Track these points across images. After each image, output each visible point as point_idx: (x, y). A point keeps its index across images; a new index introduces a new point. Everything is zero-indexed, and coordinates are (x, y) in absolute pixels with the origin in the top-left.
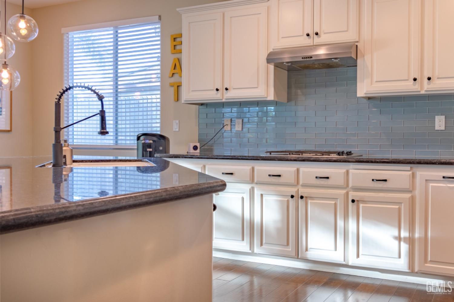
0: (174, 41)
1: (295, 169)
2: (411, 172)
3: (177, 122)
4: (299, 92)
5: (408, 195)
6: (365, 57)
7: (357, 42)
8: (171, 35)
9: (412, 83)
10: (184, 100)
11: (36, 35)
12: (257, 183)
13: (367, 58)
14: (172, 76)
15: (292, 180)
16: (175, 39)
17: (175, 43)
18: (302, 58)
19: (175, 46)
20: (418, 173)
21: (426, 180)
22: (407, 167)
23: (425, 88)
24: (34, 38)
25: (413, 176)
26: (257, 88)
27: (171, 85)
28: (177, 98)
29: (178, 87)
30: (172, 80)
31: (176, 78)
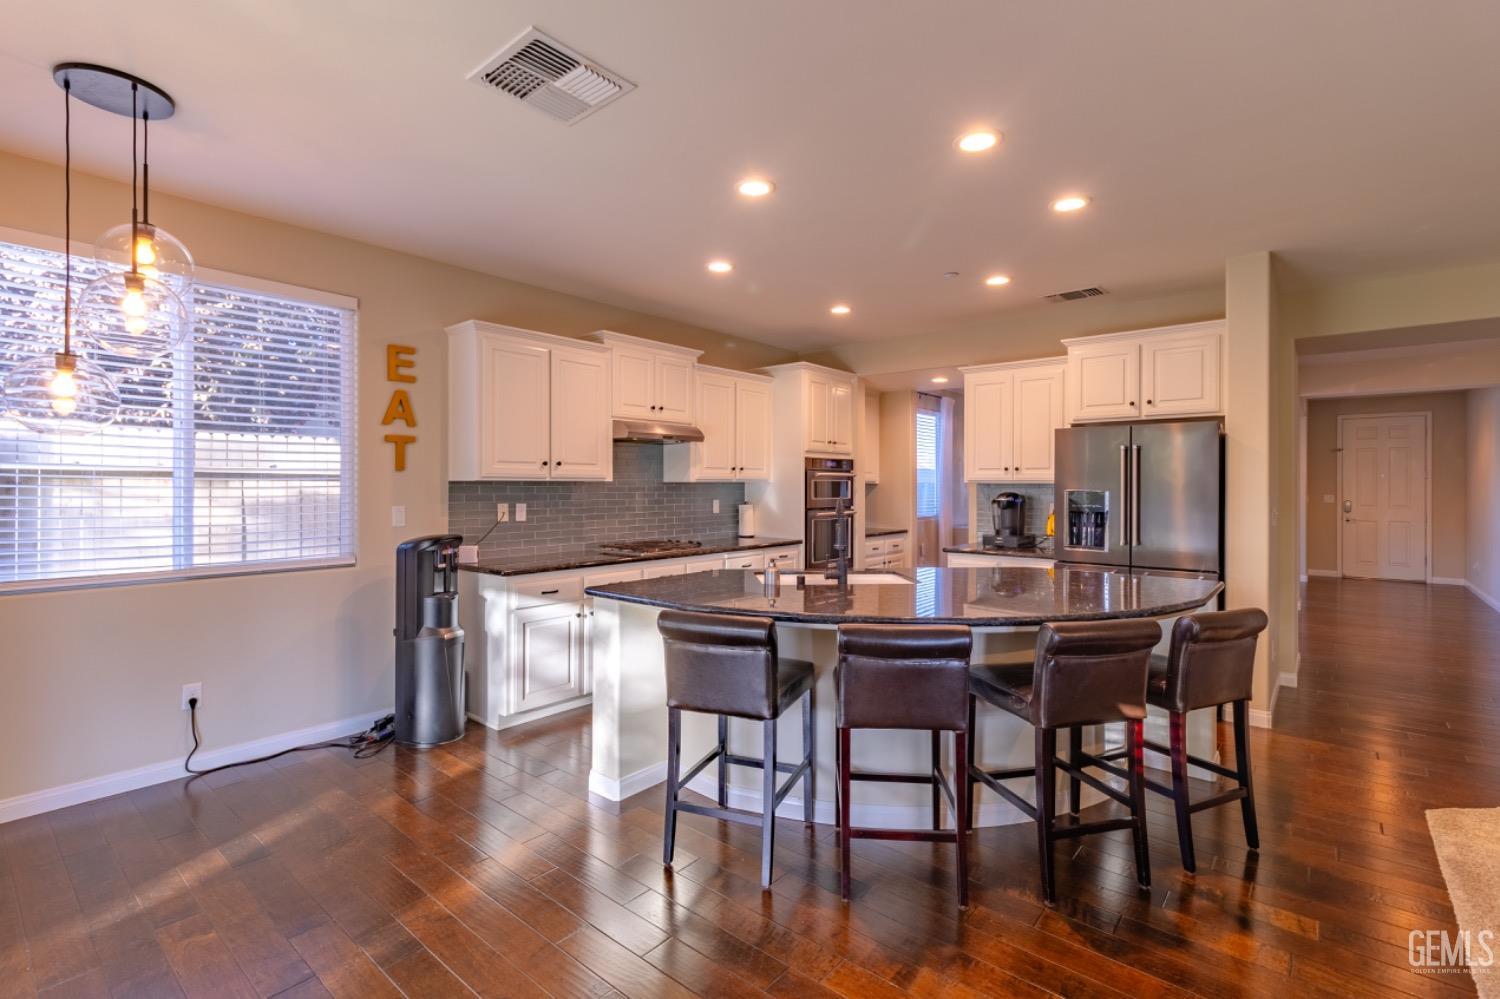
0: (394, 358)
4: (626, 468)
8: (388, 347)
9: (730, 471)
14: (389, 422)
16: (395, 353)
17: (396, 363)
19: (395, 367)
26: (595, 464)
27: (388, 439)
28: (400, 465)
29: (401, 444)
30: (391, 430)
31: (399, 428)
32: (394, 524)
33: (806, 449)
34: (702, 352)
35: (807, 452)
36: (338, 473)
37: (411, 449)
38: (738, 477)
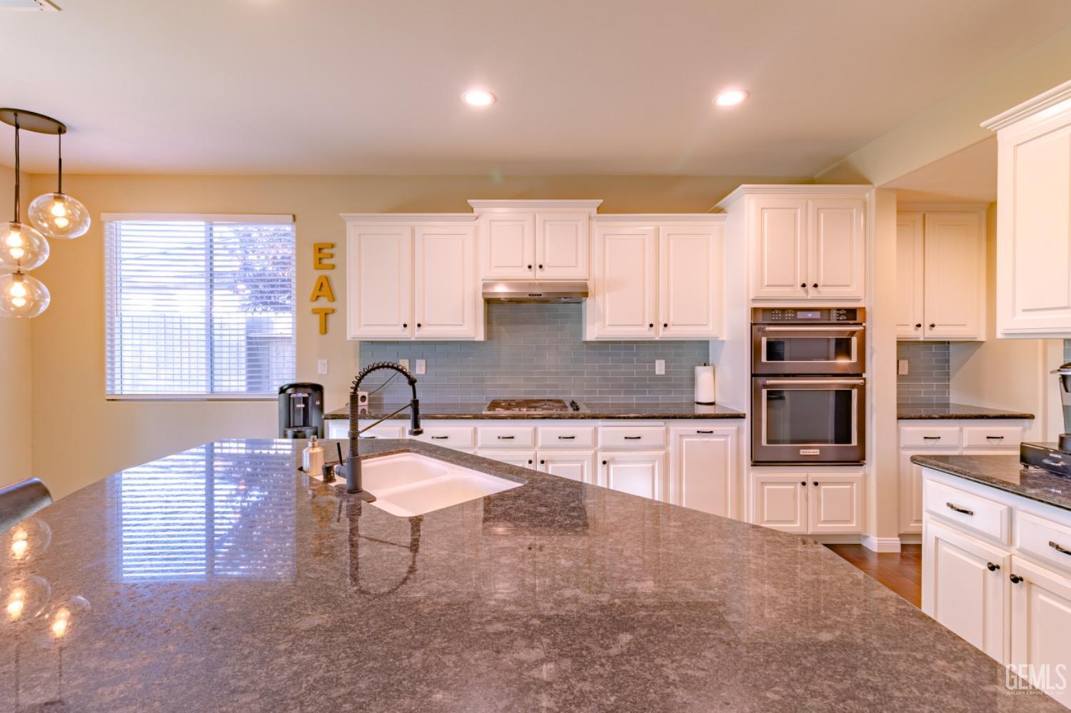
0: (319, 252)
1: (533, 428)
2: (664, 428)
3: (325, 361)
4: (502, 328)
5: (662, 453)
6: (597, 297)
7: (586, 280)
8: (315, 245)
9: (647, 329)
10: (352, 336)
11: (86, 229)
12: (480, 448)
13: (599, 299)
14: (316, 300)
15: (529, 442)
16: (320, 249)
17: (321, 256)
18: (530, 295)
19: (320, 259)
20: (671, 427)
21: (680, 436)
22: (661, 422)
23: (660, 334)
24: (82, 234)
25: (667, 431)
26: (461, 325)
27: (315, 311)
28: (324, 330)
29: (325, 315)
30: (316, 305)
31: (323, 303)
32: (319, 372)
33: (752, 297)
34: (601, 201)
35: (754, 300)
36: (290, 336)
37: (331, 318)
38: (661, 335)
